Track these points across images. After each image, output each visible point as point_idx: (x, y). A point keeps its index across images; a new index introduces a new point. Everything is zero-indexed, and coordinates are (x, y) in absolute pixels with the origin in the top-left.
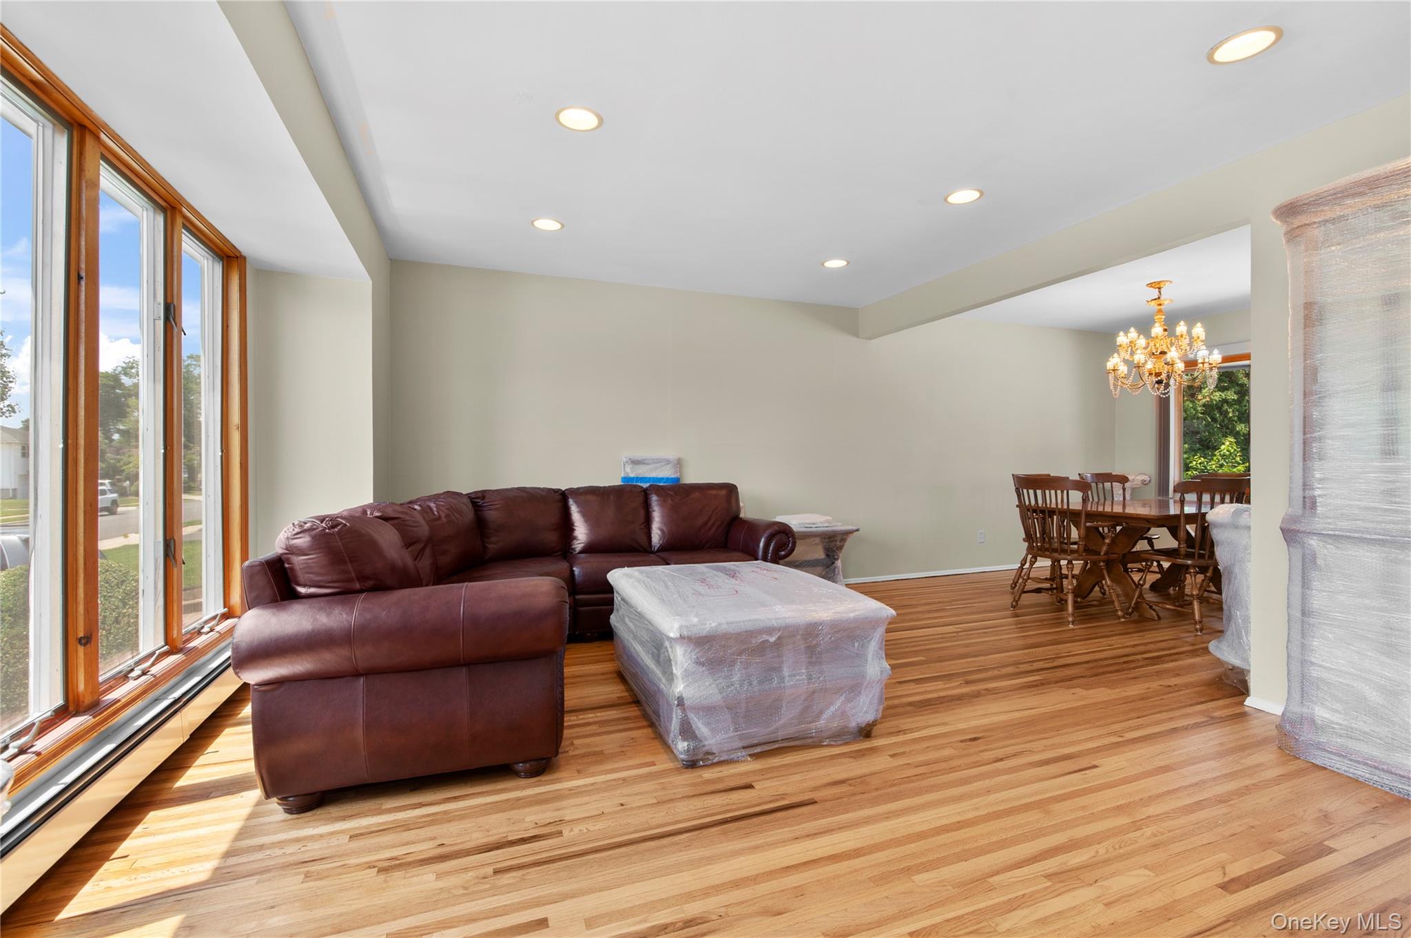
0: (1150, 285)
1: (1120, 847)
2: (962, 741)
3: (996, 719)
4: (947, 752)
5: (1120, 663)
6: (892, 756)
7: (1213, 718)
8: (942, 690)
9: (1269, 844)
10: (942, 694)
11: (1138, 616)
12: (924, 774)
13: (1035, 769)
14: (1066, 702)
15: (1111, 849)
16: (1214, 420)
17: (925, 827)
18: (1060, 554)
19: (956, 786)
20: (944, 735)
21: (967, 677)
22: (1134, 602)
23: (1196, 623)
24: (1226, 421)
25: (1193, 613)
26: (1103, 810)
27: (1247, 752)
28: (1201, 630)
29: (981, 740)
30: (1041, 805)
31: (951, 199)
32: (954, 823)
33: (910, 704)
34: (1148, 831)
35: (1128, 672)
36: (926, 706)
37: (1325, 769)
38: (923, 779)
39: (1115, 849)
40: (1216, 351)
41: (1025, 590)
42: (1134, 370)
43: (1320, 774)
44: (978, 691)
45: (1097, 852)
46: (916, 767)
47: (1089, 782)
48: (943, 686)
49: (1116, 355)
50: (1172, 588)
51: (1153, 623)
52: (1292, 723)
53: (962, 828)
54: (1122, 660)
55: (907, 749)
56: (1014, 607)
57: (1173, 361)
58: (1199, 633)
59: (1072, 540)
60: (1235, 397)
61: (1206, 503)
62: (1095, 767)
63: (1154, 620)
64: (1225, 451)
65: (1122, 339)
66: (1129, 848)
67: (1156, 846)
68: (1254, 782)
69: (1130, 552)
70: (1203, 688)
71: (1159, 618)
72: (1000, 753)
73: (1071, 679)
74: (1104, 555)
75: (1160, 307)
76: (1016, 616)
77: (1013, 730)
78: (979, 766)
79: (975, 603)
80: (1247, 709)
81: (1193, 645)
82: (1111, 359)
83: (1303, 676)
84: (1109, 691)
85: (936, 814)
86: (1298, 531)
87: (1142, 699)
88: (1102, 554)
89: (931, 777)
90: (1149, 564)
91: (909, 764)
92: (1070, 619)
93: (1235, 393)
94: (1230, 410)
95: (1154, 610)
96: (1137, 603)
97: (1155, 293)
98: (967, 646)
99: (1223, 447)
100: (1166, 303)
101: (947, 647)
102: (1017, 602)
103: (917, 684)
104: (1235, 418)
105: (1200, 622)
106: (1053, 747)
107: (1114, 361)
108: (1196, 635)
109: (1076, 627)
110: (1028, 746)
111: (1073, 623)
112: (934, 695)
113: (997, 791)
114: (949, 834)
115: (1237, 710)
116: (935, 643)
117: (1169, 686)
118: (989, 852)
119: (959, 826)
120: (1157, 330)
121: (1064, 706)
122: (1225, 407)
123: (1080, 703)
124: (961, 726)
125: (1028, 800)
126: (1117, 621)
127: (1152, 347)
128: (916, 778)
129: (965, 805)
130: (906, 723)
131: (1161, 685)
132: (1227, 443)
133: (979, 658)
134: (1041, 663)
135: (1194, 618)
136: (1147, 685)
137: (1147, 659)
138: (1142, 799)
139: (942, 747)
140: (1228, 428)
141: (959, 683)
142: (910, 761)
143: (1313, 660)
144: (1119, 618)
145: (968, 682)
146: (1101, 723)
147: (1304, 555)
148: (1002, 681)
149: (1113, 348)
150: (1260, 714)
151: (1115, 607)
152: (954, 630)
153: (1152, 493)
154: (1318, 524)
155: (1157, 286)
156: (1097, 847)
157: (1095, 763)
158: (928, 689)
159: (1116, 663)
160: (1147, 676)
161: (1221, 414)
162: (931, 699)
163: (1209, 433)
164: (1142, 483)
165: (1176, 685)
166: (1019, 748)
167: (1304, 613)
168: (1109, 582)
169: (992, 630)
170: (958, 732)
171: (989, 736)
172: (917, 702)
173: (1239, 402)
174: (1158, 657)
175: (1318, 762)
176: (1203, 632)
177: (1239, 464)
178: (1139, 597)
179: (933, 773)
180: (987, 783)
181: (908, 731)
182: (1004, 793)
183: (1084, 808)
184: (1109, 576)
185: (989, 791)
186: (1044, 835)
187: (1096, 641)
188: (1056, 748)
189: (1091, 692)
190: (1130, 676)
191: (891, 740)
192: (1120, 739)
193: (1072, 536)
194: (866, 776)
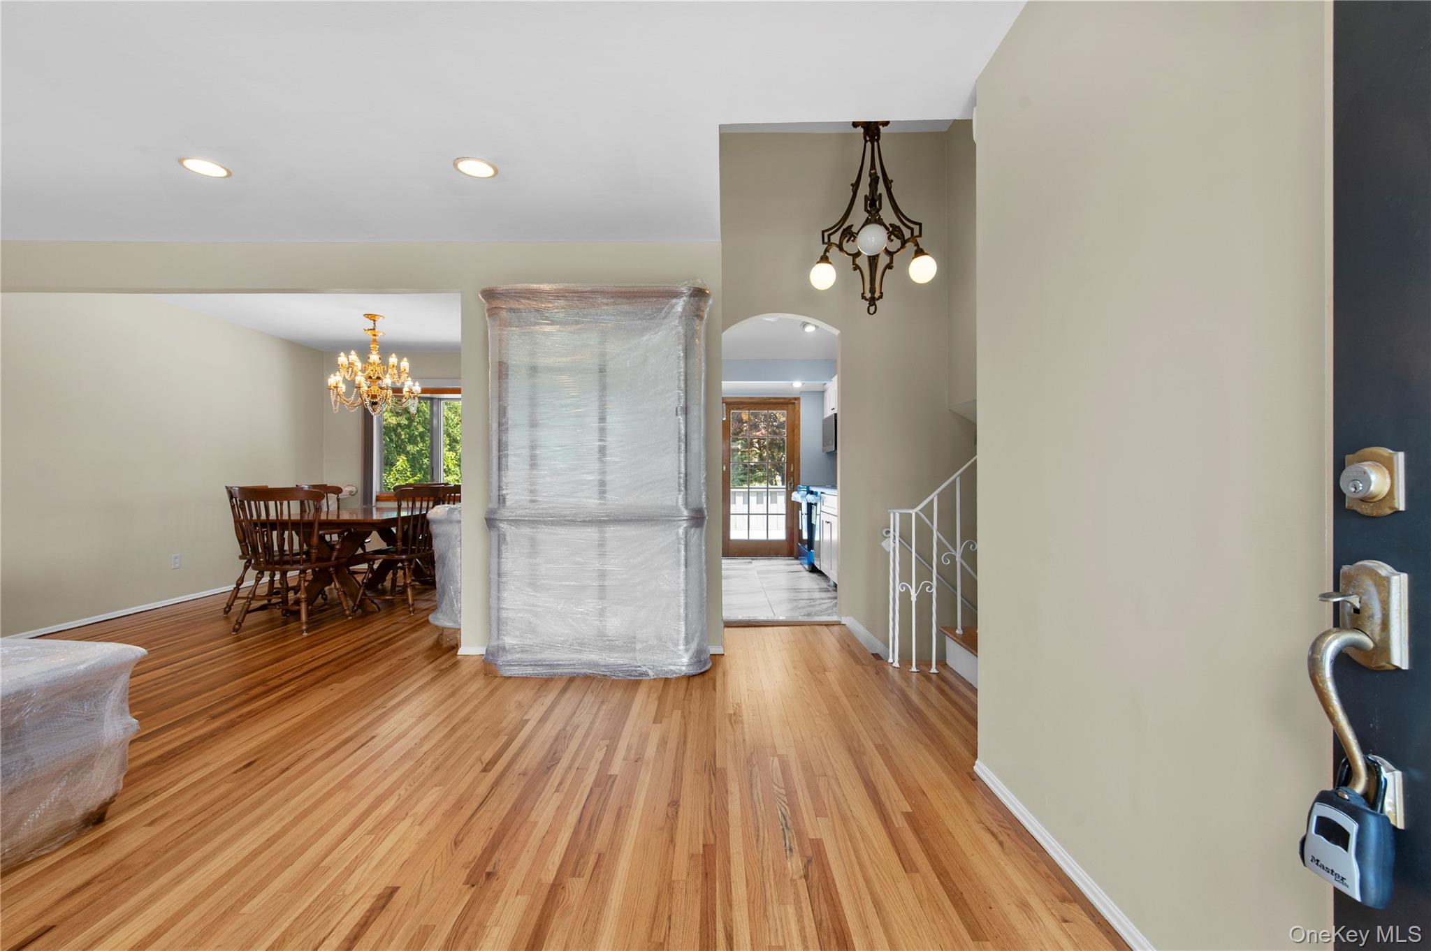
0: (367, 316)
1: (414, 783)
2: (235, 772)
3: (266, 737)
4: (223, 789)
5: (361, 653)
6: (151, 824)
7: (441, 670)
8: (183, 736)
9: (497, 735)
10: (186, 739)
11: (364, 614)
12: (204, 820)
13: (324, 762)
14: (327, 699)
15: (409, 787)
16: (391, 440)
17: (233, 863)
18: (292, 566)
19: (250, 812)
20: (211, 775)
21: (211, 713)
22: (358, 600)
23: (409, 607)
24: (400, 442)
25: (407, 599)
26: (392, 765)
27: (469, 684)
28: (413, 611)
29: (256, 763)
30: (343, 785)
31: (188, 163)
32: (264, 843)
33: (147, 764)
34: (428, 763)
35: (371, 658)
36: (171, 758)
37: (511, 677)
38: (205, 826)
39: (412, 786)
40: (417, 384)
41: (250, 609)
42: (355, 390)
43: (509, 682)
44: (231, 721)
45: (400, 795)
46: (190, 819)
47: (373, 751)
48: (184, 731)
49: (338, 373)
50: (380, 585)
51: (376, 614)
52: (493, 655)
53: (274, 842)
54: (362, 650)
55: (169, 808)
56: (235, 630)
57: (359, 384)
58: (412, 614)
59: (294, 552)
60: (406, 422)
61: (404, 508)
62: (374, 737)
63: (376, 612)
64: (400, 467)
65: (342, 359)
66: (420, 780)
67: (437, 769)
68: (479, 701)
69: (354, 555)
70: (429, 652)
71: (379, 609)
72: (283, 764)
73: (324, 679)
74: (335, 560)
75: (374, 337)
76: (239, 639)
77: (284, 741)
78: (266, 785)
79: (184, 637)
80: (459, 657)
81: (411, 624)
82: (332, 376)
83: (499, 619)
84: (361, 677)
85: (238, 847)
86: (496, 519)
87: (389, 674)
88: (333, 559)
89: (213, 820)
90: (371, 563)
91: (179, 821)
92: (304, 628)
93: (406, 419)
94: (402, 433)
95: (375, 603)
96: (362, 600)
97: (370, 324)
98: (195, 683)
99: (398, 463)
100: (380, 334)
101: (168, 691)
102: (240, 624)
103: (145, 741)
104: (407, 440)
105: (413, 605)
106: (332, 738)
107: (334, 379)
108: (411, 616)
109: (310, 634)
110: (308, 747)
111: (307, 631)
112: (177, 743)
113: (295, 796)
114: (263, 855)
115: (453, 661)
116: (149, 692)
117: (405, 659)
118: (312, 844)
119: (270, 842)
120: (374, 357)
121: (328, 702)
122: (399, 430)
123: (341, 695)
124: (227, 759)
125: (328, 788)
126: (345, 620)
127: (369, 372)
128: (195, 829)
129: (267, 823)
130: (148, 786)
131: (399, 660)
132: (401, 461)
133: (218, 690)
134: (290, 674)
135: (408, 603)
136: (389, 663)
137: (382, 643)
138: (416, 744)
139: (214, 787)
140: (400, 448)
141: (203, 721)
142: (179, 818)
143: (504, 606)
144: (347, 616)
145: (214, 717)
146: (365, 703)
147: (499, 535)
148: (255, 703)
149: (335, 368)
150: (468, 658)
151: (343, 608)
152: (169, 672)
153: (357, 504)
154: (505, 513)
155: (372, 317)
156: (397, 792)
157: (373, 734)
158: (165, 740)
159: (358, 654)
160: (387, 657)
161: (396, 436)
162: (175, 749)
163: (388, 451)
164: (350, 494)
165: (410, 656)
166: (300, 752)
167: (499, 575)
168: (338, 586)
169: (218, 659)
170: (228, 765)
171: (264, 756)
172: (156, 759)
173: (408, 426)
174: (389, 640)
175: (508, 674)
176: (415, 612)
177: (410, 478)
178: (362, 595)
179: (214, 816)
180: (281, 794)
181: (160, 792)
182: (302, 794)
183: (377, 771)
184: (337, 579)
185: (287, 800)
186: (354, 806)
187: (333, 641)
188: (335, 738)
189: (346, 683)
190: (374, 660)
191: (139, 810)
192: (384, 710)
193: (294, 548)
194: (122, 861)
